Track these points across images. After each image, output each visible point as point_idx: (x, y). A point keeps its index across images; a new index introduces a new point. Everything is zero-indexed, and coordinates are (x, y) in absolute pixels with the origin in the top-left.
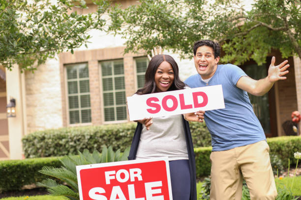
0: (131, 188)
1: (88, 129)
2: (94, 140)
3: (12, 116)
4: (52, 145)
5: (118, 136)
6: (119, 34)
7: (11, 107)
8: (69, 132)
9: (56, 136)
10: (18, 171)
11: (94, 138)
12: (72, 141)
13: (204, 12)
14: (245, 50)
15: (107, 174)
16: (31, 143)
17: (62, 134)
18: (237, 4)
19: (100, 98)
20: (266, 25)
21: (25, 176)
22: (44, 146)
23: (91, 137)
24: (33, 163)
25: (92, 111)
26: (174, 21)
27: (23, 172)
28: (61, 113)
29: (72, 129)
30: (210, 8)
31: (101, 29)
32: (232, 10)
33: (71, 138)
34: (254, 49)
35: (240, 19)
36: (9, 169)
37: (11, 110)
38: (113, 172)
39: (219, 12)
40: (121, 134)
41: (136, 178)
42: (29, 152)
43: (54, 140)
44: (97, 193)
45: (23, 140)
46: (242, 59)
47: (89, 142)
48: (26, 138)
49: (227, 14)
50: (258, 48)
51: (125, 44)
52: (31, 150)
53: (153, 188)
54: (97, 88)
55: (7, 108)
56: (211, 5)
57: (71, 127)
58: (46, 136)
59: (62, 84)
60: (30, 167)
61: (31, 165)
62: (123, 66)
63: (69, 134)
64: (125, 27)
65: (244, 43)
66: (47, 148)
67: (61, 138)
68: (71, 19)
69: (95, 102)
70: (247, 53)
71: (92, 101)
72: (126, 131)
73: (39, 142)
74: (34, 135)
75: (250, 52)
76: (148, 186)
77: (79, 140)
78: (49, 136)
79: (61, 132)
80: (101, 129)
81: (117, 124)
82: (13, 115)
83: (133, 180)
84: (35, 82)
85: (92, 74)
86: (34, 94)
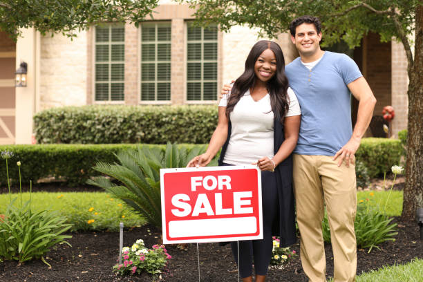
1: (121, 109)
2: (128, 124)
3: (21, 85)
4: (73, 128)
5: (160, 122)
7: (21, 74)
8: (97, 112)
9: (79, 116)
10: (35, 160)
11: (129, 122)
12: (99, 125)
14: (336, 29)
15: (193, 179)
16: (46, 122)
17: (87, 114)
19: (137, 71)
20: (368, 6)
21: (43, 166)
22: (62, 128)
23: (125, 121)
24: (55, 151)
25: (126, 86)
27: (41, 161)
28: (85, 85)
29: (100, 108)
33: (98, 120)
36: (23, 156)
37: (21, 77)
40: (164, 119)
41: (225, 187)
42: (42, 134)
43: (76, 121)
44: (181, 200)
45: (35, 118)
47: (122, 127)
48: (39, 115)
50: (352, 28)
52: (45, 132)
53: (242, 199)
54: (134, 56)
55: (16, 74)
57: (98, 105)
58: (65, 114)
59: (89, 47)
60: (50, 155)
61: (51, 153)
62: (170, 29)
63: (96, 114)
66: (67, 130)
67: (86, 119)
69: (130, 75)
70: (338, 33)
71: (126, 73)
72: (170, 116)
73: (56, 122)
74: (50, 112)
75: (341, 32)
76: (237, 196)
77: (108, 123)
78: (70, 116)
79: (86, 112)
80: (138, 110)
81: (158, 105)
82: (24, 84)
83: (221, 188)
84: (54, 42)
85: (129, 37)
86: (50, 58)
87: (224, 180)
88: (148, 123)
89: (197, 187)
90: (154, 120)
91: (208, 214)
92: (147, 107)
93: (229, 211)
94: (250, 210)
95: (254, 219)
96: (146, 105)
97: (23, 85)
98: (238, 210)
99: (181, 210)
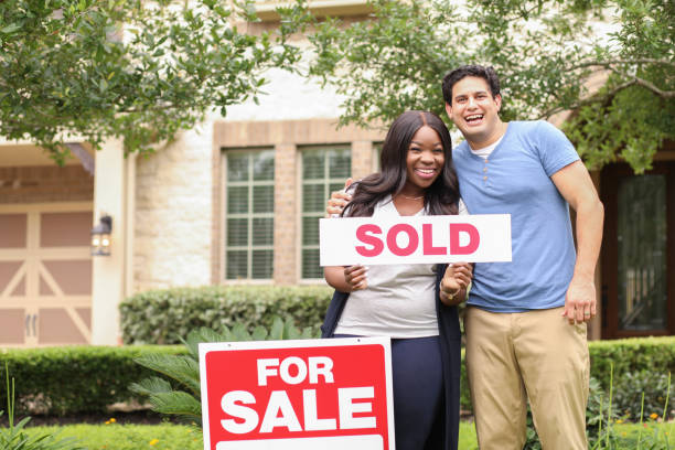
0: (310, 398)
1: (263, 292)
3: (101, 254)
4: (183, 323)
6: (332, 83)
7: (102, 233)
8: (223, 296)
9: (194, 302)
10: (105, 371)
11: (275, 313)
12: (226, 316)
13: (513, 47)
14: (607, 138)
15: (262, 364)
16: (139, 314)
17: (207, 299)
18: (586, 35)
19: (295, 228)
21: (118, 382)
22: (165, 322)
23: (269, 310)
25: (276, 254)
26: (446, 62)
28: (208, 254)
29: (229, 291)
30: (528, 41)
31: (291, 70)
32: (576, 47)
33: (224, 309)
34: (627, 138)
35: (592, 68)
36: (85, 365)
37: (101, 240)
38: (275, 362)
39: (546, 49)
41: (321, 377)
42: (133, 333)
43: (188, 311)
44: (238, 403)
45: (122, 306)
46: (600, 157)
47: (263, 321)
48: (128, 302)
49: (563, 56)
50: (637, 137)
51: (342, 106)
52: (138, 330)
53: (354, 401)
54: (290, 203)
55: (92, 234)
56: (529, 33)
57: (228, 286)
58: (171, 301)
59: (216, 190)
60: (129, 362)
62: (349, 160)
63: (221, 300)
64: (343, 69)
65: (605, 123)
66: (173, 327)
67: (203, 307)
68: (226, 42)
69: (283, 235)
70: (612, 145)
71: (277, 232)
73: (156, 313)
74: (146, 296)
75: (617, 143)
76: (345, 395)
77: (241, 314)
78: (178, 303)
79: (206, 295)
80: (291, 293)
82: (105, 251)
83: (314, 380)
84: (158, 182)
85: (282, 173)
86: (153, 208)
87: (321, 366)
88: (307, 314)
89: (269, 378)
90: (318, 308)
91: (291, 430)
92: (307, 289)
93: (330, 424)
94: (371, 422)
95: (379, 438)
96: (308, 285)
97: (104, 253)
98: (347, 422)
99: (240, 421)
